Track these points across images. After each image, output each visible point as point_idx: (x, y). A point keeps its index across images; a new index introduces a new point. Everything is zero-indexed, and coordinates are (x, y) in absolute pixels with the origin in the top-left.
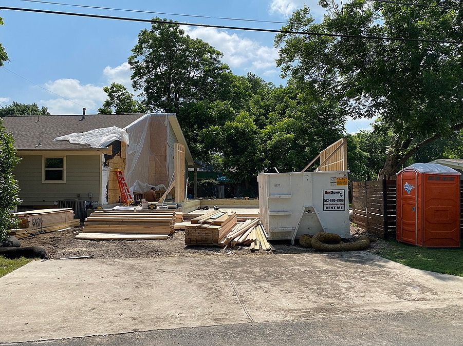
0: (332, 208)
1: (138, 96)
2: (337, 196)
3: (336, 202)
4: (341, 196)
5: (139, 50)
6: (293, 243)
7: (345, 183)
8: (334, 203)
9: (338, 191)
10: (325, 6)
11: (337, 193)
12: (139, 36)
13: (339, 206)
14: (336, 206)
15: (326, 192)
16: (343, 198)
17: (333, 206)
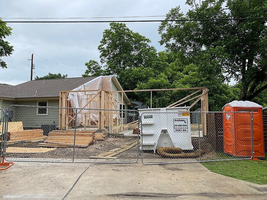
0: (179, 130)
1: (104, 67)
2: (183, 123)
3: (182, 127)
4: (185, 123)
5: (104, 41)
6: (155, 152)
7: (187, 115)
8: (180, 127)
9: (183, 120)
10: (189, 4)
11: (182, 121)
12: (103, 33)
13: (184, 129)
14: (182, 129)
15: (175, 120)
16: (186, 124)
17: (180, 129)
